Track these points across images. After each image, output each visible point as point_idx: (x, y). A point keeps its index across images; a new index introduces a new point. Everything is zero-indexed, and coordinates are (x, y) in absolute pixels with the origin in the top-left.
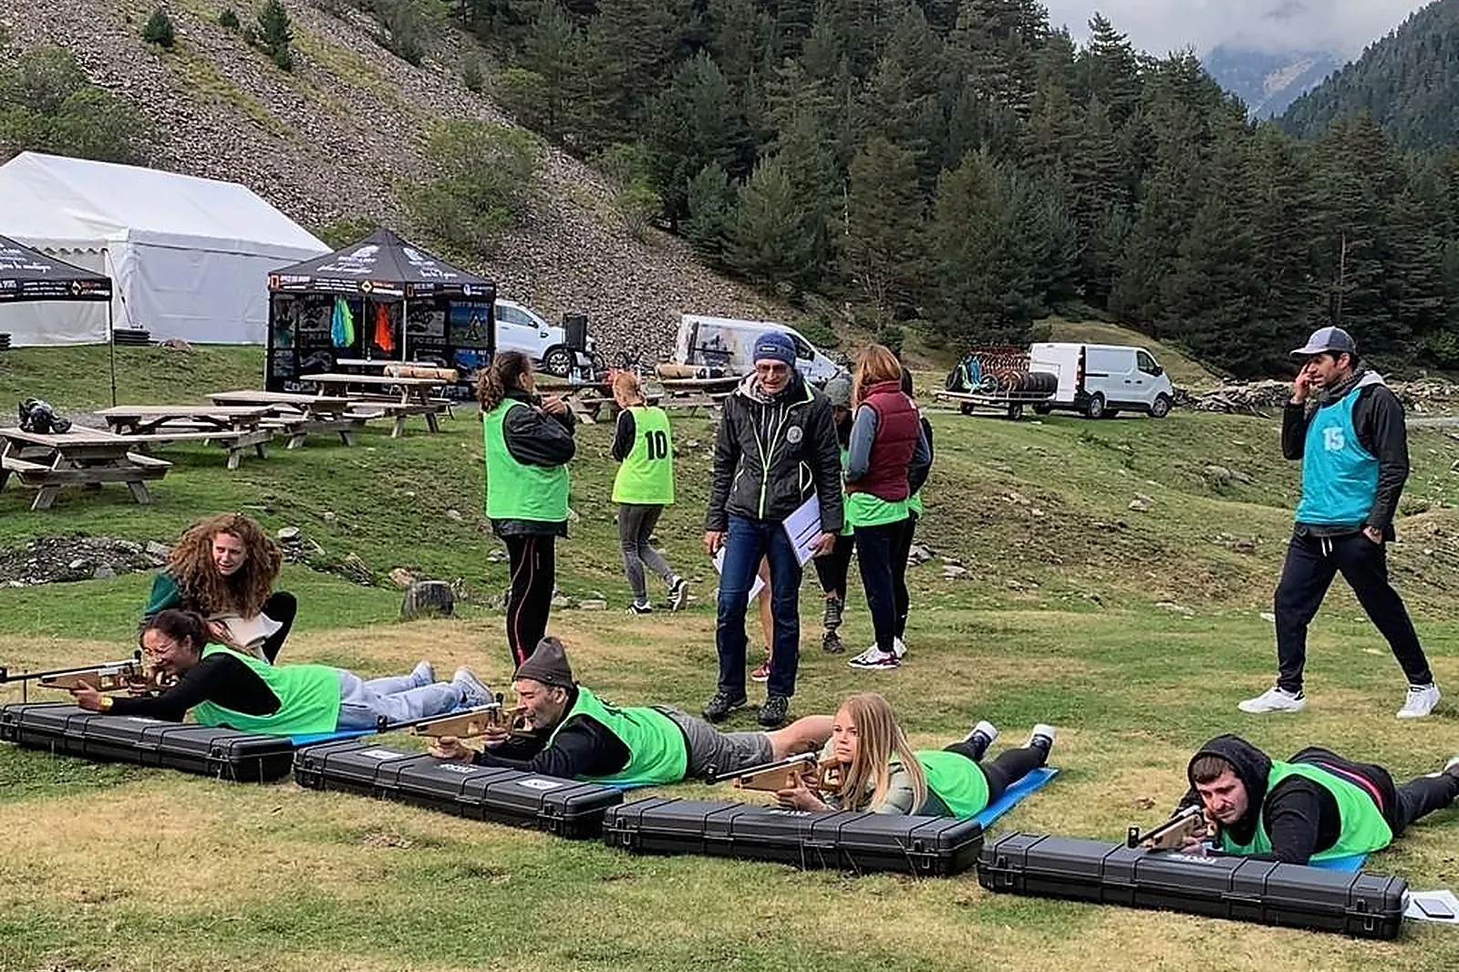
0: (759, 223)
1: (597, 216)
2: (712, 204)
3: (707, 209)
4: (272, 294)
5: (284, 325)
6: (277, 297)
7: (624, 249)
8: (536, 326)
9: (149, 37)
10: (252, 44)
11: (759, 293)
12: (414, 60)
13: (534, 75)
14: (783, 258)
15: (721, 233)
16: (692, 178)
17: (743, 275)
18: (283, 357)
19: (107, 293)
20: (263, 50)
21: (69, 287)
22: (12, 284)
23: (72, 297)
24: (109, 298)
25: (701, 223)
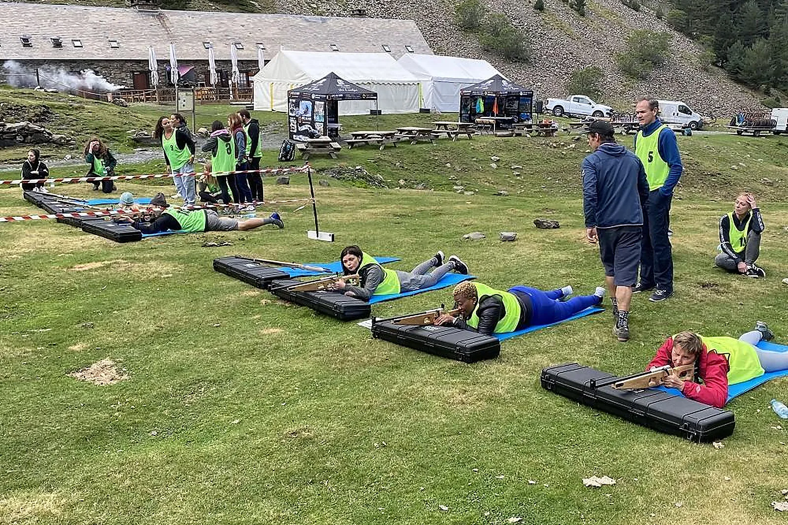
0: (752, 63)
1: (691, 63)
2: (736, 56)
3: (733, 59)
4: (462, 96)
5: (466, 106)
6: (464, 97)
7: (698, 75)
8: (590, 104)
9: (535, 8)
10: (572, 8)
11: (752, 89)
12: (636, 9)
13: (681, 12)
14: (762, 76)
15: (738, 68)
16: (730, 47)
17: (746, 83)
18: (465, 116)
19: (375, 98)
20: (575, 10)
21: (362, 96)
22: (342, 95)
23: (363, 99)
24: (376, 99)
25: (731, 63)
